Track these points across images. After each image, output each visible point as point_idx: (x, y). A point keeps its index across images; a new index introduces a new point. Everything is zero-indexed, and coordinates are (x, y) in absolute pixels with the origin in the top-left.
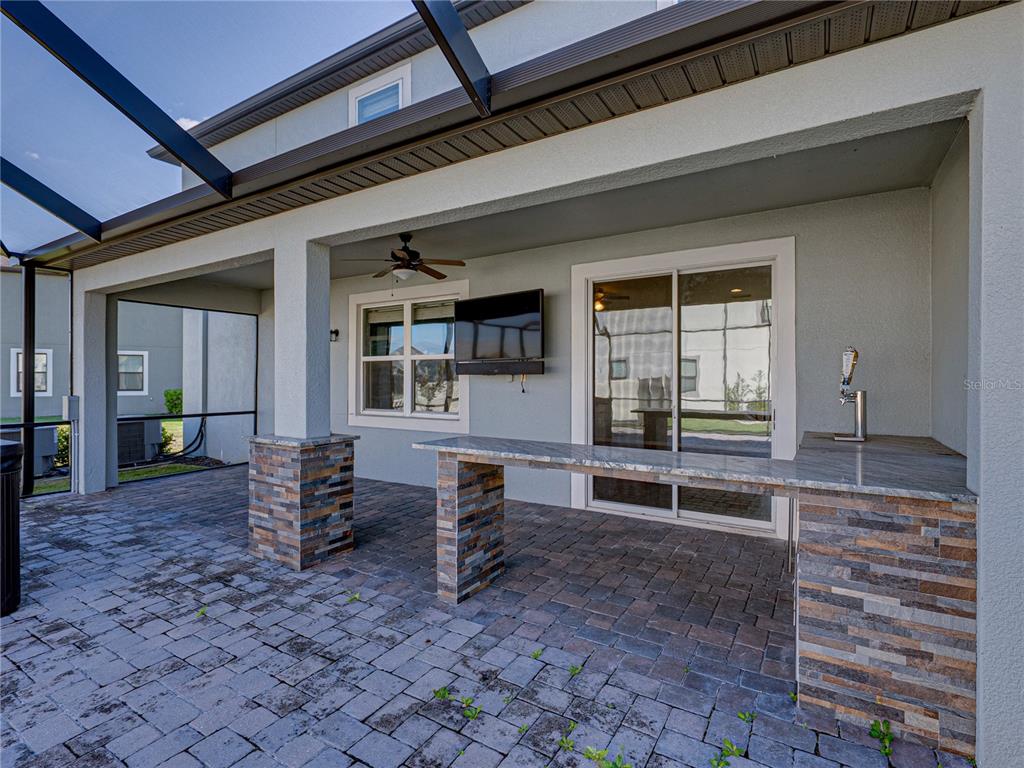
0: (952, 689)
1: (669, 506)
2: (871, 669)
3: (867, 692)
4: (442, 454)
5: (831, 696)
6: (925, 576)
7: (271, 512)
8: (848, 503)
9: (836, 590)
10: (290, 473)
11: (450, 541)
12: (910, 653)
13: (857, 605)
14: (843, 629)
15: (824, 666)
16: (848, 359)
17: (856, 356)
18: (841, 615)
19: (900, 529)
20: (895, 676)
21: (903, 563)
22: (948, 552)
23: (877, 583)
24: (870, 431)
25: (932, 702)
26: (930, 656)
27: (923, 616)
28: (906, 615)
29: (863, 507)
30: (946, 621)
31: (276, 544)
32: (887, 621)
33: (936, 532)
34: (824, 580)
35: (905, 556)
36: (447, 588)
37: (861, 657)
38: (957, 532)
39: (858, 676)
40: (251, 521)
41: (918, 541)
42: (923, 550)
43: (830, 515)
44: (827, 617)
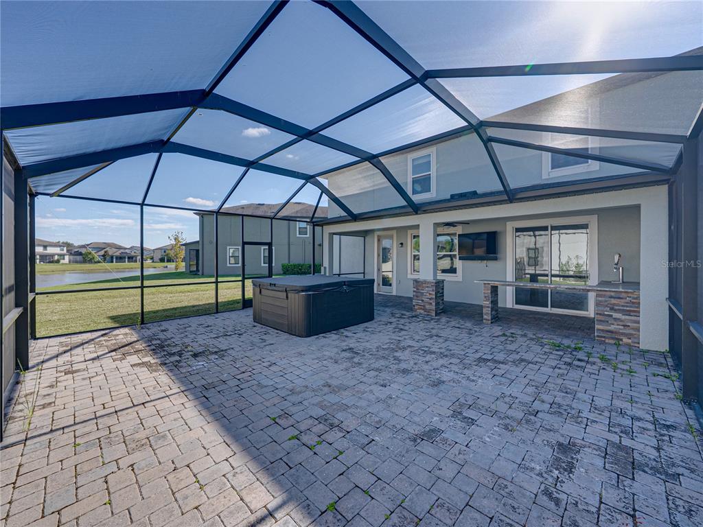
0: (634, 333)
1: (547, 307)
2: (615, 330)
3: (613, 335)
4: (485, 284)
5: (604, 337)
6: (628, 309)
7: (423, 301)
8: (608, 293)
9: (606, 313)
10: (431, 289)
11: (488, 307)
12: (624, 326)
13: (611, 316)
14: (608, 322)
15: (603, 330)
16: (617, 257)
17: (620, 256)
18: (607, 318)
19: (622, 298)
20: (621, 331)
21: (622, 306)
22: (633, 303)
23: (616, 311)
24: (625, 281)
25: (629, 336)
26: (629, 326)
27: (627, 317)
28: (623, 317)
29: (613, 294)
30: (633, 318)
31: (425, 310)
32: (619, 319)
33: (631, 299)
34: (602, 311)
35: (623, 304)
36: (486, 320)
37: (612, 328)
38: (634, 298)
39: (611, 332)
40: (414, 303)
41: (626, 301)
42: (627, 303)
43: (604, 296)
44: (603, 319)
